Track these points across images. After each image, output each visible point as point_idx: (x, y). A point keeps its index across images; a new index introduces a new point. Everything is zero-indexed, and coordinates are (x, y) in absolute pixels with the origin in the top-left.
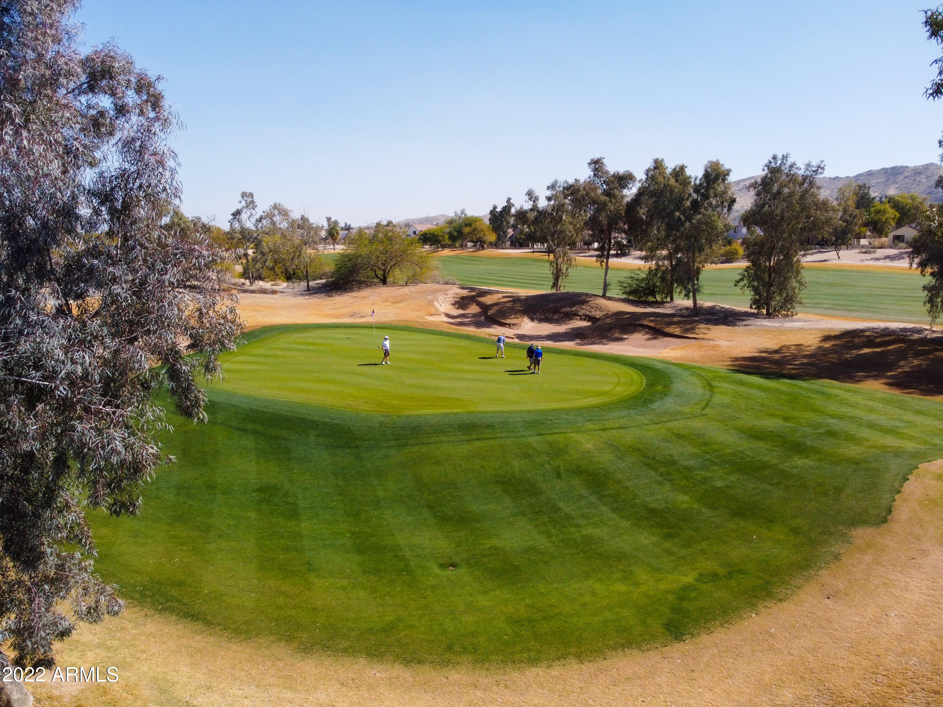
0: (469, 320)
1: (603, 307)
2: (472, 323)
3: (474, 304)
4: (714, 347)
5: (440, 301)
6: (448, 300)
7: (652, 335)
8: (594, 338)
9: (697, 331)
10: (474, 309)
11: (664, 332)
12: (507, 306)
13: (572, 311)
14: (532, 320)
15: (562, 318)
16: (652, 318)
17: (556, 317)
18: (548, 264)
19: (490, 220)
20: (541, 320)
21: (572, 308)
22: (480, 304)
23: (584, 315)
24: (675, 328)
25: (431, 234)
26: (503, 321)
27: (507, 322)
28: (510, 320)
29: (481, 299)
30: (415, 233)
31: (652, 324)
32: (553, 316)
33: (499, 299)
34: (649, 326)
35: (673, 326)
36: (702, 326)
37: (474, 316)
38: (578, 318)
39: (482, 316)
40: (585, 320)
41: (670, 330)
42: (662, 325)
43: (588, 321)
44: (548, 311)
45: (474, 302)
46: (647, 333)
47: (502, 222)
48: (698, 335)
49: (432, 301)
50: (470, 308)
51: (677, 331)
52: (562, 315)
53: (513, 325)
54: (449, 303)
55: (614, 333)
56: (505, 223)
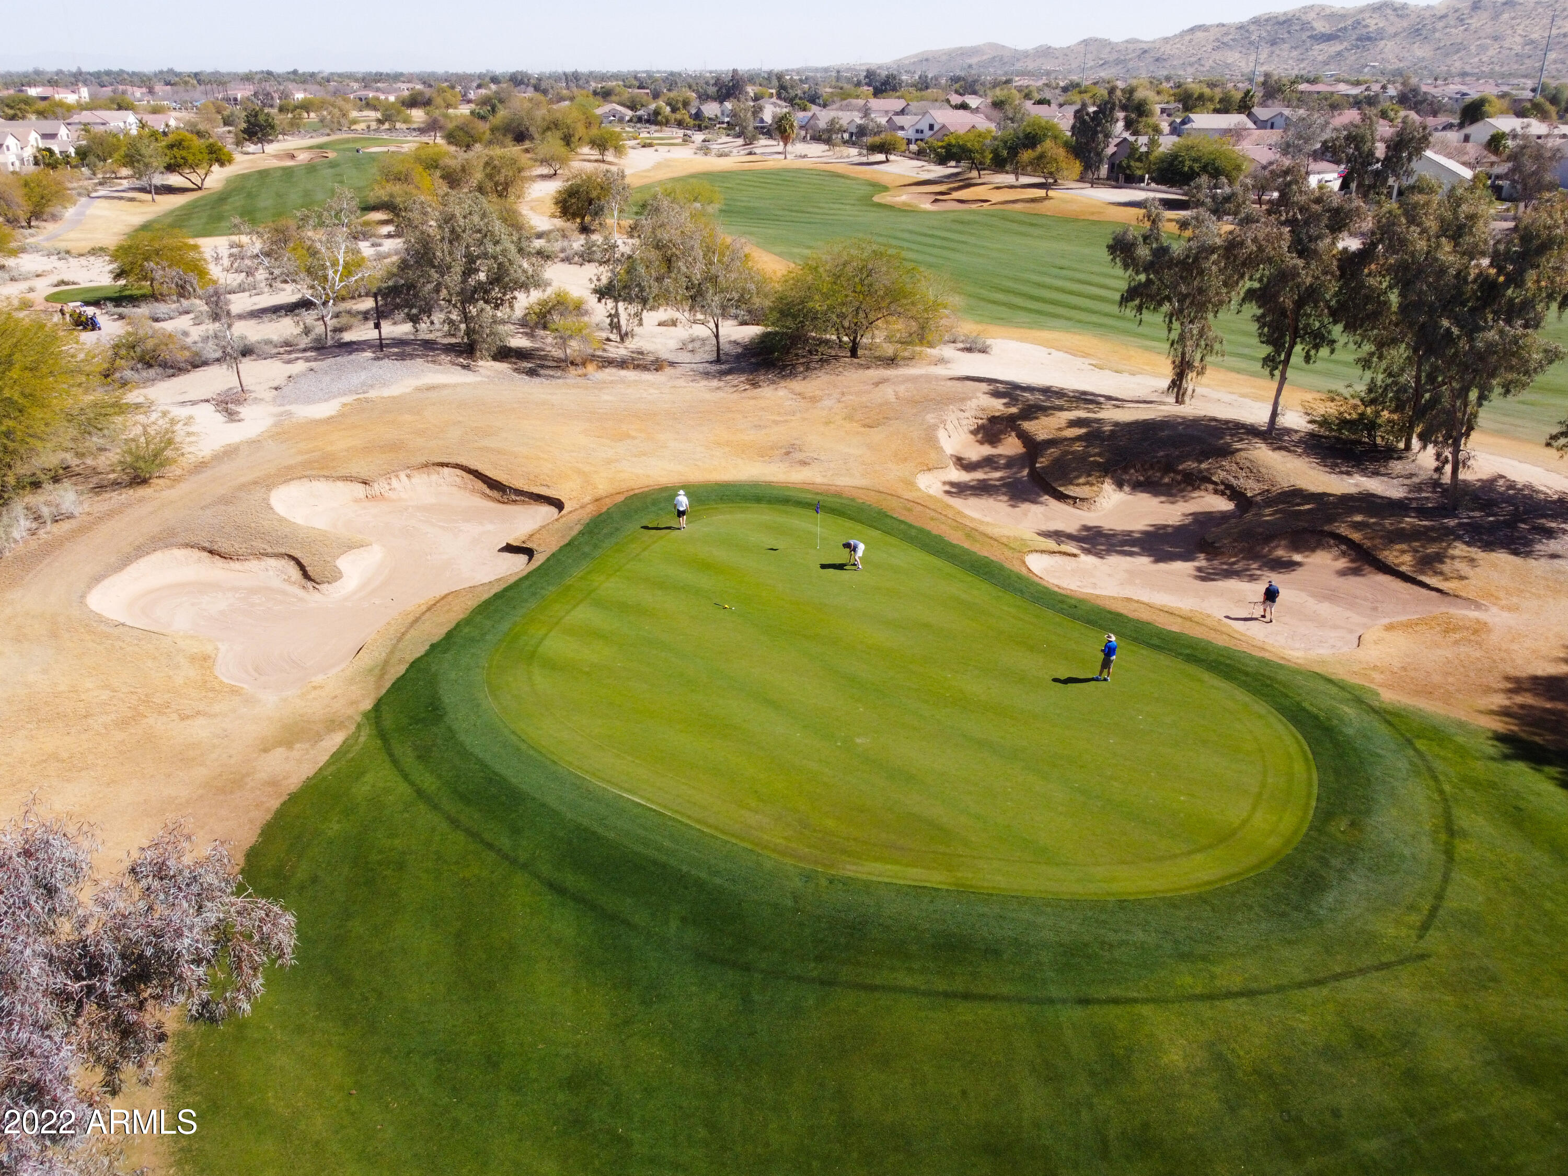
0: (998, 475)
1: (1263, 470)
2: (1003, 485)
3: (1013, 434)
4: (1479, 629)
5: (950, 426)
6: (965, 422)
7: (1352, 561)
8: (1235, 556)
9: (1446, 568)
10: (1011, 446)
11: (1379, 561)
12: (1073, 453)
13: (1200, 471)
14: (1120, 485)
15: (1179, 483)
16: (1359, 518)
17: (1166, 480)
18: (1167, 346)
19: (1073, 127)
20: (1138, 486)
21: (1200, 462)
22: (1025, 438)
23: (1222, 483)
24: (1403, 552)
25: (960, 147)
26: (1061, 489)
27: (1071, 494)
28: (1077, 489)
29: (1027, 426)
30: (931, 127)
31: (1356, 536)
32: (1162, 478)
33: (1060, 429)
34: (1350, 540)
35: (1398, 547)
36: (1459, 549)
37: (1011, 462)
38: (1211, 487)
39: (1023, 467)
40: (1223, 494)
41: (1391, 556)
42: (1377, 541)
43: (1230, 499)
44: (1152, 467)
45: (1013, 430)
46: (1344, 554)
47: (1096, 133)
48: (1446, 579)
49: (934, 427)
50: (1004, 442)
51: (1404, 560)
52: (1179, 477)
53: (1082, 500)
54: (966, 428)
55: (1277, 547)
56: (1100, 136)
